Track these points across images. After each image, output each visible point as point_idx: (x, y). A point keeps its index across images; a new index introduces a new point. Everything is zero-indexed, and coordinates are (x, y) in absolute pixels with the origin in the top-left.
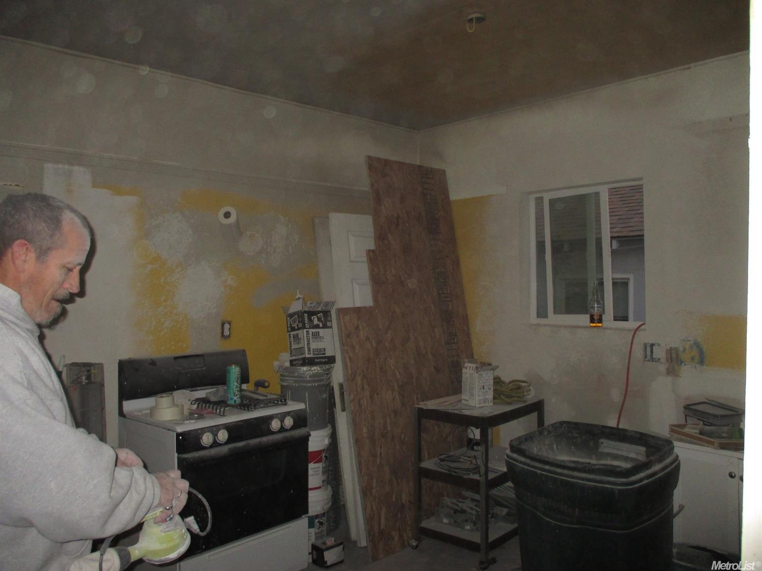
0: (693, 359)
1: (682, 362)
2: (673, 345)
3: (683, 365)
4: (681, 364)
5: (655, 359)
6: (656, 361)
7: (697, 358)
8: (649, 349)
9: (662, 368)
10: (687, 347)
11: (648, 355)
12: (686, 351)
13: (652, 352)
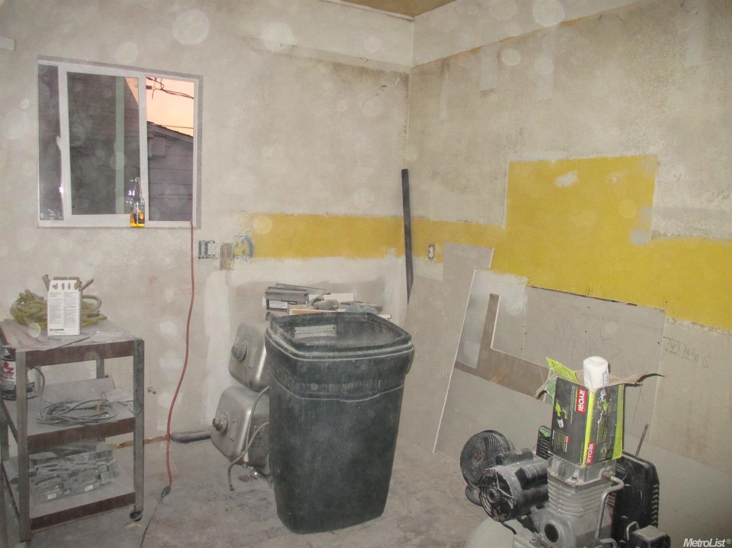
0: (244, 252)
1: (234, 256)
2: (228, 241)
3: (235, 258)
4: (234, 257)
5: (210, 255)
6: (211, 258)
7: (248, 251)
8: (203, 247)
9: (217, 263)
10: (240, 242)
11: (202, 252)
12: (238, 246)
13: (206, 249)
